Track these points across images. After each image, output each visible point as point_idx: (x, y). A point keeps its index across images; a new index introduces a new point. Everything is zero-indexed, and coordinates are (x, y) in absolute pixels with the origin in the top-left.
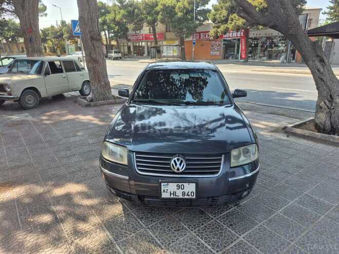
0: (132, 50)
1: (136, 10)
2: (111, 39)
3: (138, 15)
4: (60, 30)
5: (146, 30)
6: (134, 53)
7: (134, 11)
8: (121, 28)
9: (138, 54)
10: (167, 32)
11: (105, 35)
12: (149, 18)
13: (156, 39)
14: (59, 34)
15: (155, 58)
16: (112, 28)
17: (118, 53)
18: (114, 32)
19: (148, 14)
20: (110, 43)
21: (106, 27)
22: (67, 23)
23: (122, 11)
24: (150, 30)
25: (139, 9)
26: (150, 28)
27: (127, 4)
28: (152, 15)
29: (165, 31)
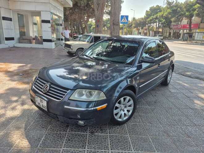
0: (172, 35)
1: (179, 9)
2: (159, 27)
3: (179, 12)
4: (132, 23)
5: (185, 21)
6: (173, 37)
7: (177, 9)
8: (167, 21)
9: (175, 38)
10: (201, 23)
11: (156, 25)
12: (187, 13)
13: (190, 27)
14: (130, 25)
15: (187, 40)
16: (161, 21)
17: (161, 36)
18: (162, 24)
19: (187, 11)
20: (158, 30)
21: (157, 20)
22: (136, 19)
23: (169, 10)
24: (188, 22)
25: (181, 8)
26: (188, 21)
27: (174, 5)
28: (190, 11)
29: (200, 22)
